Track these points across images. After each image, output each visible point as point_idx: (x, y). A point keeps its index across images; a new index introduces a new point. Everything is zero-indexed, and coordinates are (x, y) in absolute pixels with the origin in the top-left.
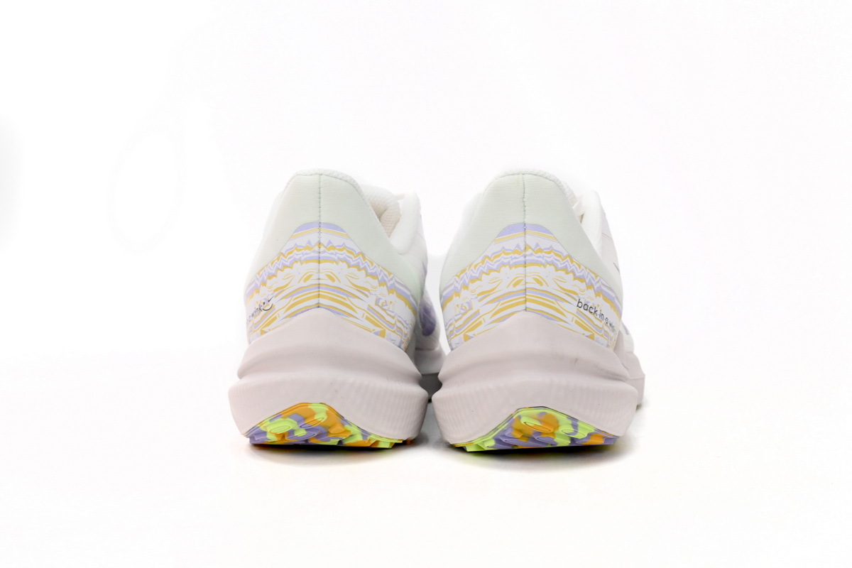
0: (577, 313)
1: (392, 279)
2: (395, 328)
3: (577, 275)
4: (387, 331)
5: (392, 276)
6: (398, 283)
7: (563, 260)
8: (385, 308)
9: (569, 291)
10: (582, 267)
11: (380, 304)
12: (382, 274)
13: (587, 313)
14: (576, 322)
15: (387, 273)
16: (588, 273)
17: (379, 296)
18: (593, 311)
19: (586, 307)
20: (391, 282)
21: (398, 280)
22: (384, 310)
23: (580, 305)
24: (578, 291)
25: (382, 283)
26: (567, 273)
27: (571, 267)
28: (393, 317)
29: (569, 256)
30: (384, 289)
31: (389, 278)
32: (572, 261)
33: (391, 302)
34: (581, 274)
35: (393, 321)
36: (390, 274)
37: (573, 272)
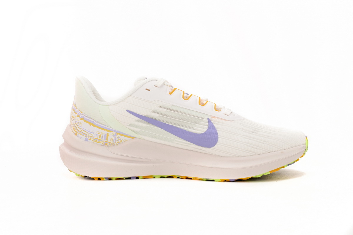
1: (82, 114)
2: (81, 133)
4: (77, 133)
5: (82, 113)
6: (85, 116)
8: (78, 125)
11: (76, 123)
12: (79, 112)
15: (80, 112)
17: (77, 120)
20: (82, 116)
21: (85, 115)
22: (77, 125)
25: (78, 116)
28: (81, 129)
30: (78, 118)
31: (81, 114)
33: (80, 123)
35: (80, 130)
36: (81, 112)
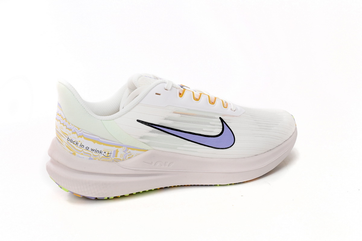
0: (67, 142)
3: (68, 127)
7: (63, 120)
9: (64, 133)
10: (70, 124)
13: (72, 144)
14: (67, 146)
16: (74, 127)
18: (75, 143)
19: (71, 141)
23: (68, 140)
24: (68, 134)
26: (64, 126)
27: (65, 123)
29: (65, 119)
32: (66, 121)
34: (70, 127)
37: (66, 125)
